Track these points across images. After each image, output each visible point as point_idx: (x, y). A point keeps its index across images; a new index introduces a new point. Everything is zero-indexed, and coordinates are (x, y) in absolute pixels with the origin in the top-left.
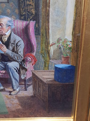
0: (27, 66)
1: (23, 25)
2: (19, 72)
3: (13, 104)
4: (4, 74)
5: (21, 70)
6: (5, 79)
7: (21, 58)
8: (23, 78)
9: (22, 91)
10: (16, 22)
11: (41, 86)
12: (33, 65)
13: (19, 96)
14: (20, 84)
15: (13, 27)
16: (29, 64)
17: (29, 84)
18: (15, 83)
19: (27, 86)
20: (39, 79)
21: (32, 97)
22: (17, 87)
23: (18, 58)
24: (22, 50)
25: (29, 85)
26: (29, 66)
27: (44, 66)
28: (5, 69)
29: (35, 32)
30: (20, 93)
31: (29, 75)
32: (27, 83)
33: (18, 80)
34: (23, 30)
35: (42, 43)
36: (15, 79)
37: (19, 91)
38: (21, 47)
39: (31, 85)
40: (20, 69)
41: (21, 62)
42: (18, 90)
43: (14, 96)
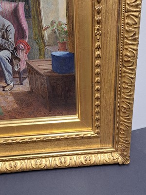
0: (20, 55)
1: (11, 7)
2: (11, 62)
3: (8, 103)
5: (13, 60)
7: (12, 45)
8: (17, 70)
9: (17, 86)
10: (3, 4)
11: (39, 79)
12: (26, 53)
13: (14, 92)
14: (14, 78)
16: (22, 52)
17: (24, 76)
19: (22, 79)
20: (35, 70)
21: (29, 92)
22: (11, 81)
23: (9, 46)
24: (13, 36)
25: (25, 78)
26: (22, 55)
27: (39, 55)
29: (26, 15)
30: (15, 89)
31: (23, 66)
32: (22, 76)
33: (11, 72)
34: (12, 13)
35: (35, 27)
36: (8, 71)
37: (14, 86)
38: (11, 33)
39: (27, 77)
40: (12, 58)
41: (13, 51)
42: (12, 84)
43: (9, 92)
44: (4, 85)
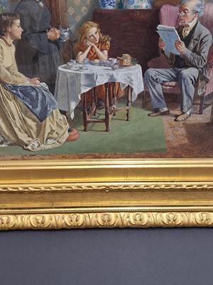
0: (209, 75)
3: (176, 136)
4: (173, 87)
5: (200, 81)
6: (174, 94)
7: (203, 62)
9: (194, 115)
10: (207, 6)
13: (188, 122)
14: (193, 104)
15: (202, 14)
16: (212, 71)
17: (207, 103)
18: (187, 101)
19: (204, 106)
22: (188, 109)
25: (207, 106)
30: (190, 119)
31: (209, 90)
32: (205, 102)
33: (192, 97)
36: (188, 95)
37: (190, 115)
38: (206, 45)
39: (210, 105)
40: (198, 79)
41: (202, 69)
43: (181, 123)
44: (178, 113)
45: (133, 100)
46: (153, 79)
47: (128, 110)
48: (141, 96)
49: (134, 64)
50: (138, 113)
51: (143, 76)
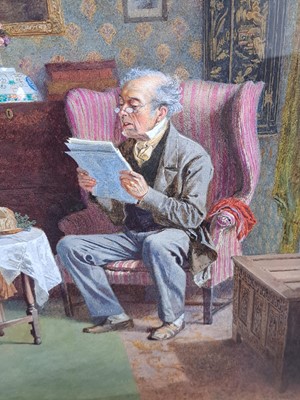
0: (216, 243)
1: (214, 99)
2: (186, 263)
3: (158, 369)
4: (132, 271)
5: (194, 256)
6: (137, 287)
7: (197, 215)
8: (199, 282)
9: (193, 326)
10: (188, 90)
11: (265, 308)
12: (239, 237)
13: (181, 341)
14: (187, 304)
15: (177, 108)
16: (225, 234)
17: (220, 301)
18: (172, 300)
19: (212, 307)
20: (258, 283)
21: (229, 343)
22: (178, 315)
23: (185, 216)
24: (205, 188)
25: (220, 306)
26: (224, 243)
27: (280, 241)
28: (136, 256)
29: (260, 122)
30: (185, 333)
31: (222, 273)
32: (214, 300)
33: (182, 289)
34: (214, 117)
35: (283, 161)
36: (173, 288)
37: (183, 327)
38: (199, 179)
39: (228, 304)
40: (190, 252)
41: (197, 230)
42: (178, 323)
43: (165, 343)
44: (155, 323)
45: (41, 303)
46: (81, 258)
47: (32, 323)
48: (57, 294)
49: (26, 229)
50: (57, 329)
51: (55, 252)
